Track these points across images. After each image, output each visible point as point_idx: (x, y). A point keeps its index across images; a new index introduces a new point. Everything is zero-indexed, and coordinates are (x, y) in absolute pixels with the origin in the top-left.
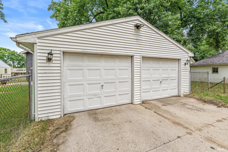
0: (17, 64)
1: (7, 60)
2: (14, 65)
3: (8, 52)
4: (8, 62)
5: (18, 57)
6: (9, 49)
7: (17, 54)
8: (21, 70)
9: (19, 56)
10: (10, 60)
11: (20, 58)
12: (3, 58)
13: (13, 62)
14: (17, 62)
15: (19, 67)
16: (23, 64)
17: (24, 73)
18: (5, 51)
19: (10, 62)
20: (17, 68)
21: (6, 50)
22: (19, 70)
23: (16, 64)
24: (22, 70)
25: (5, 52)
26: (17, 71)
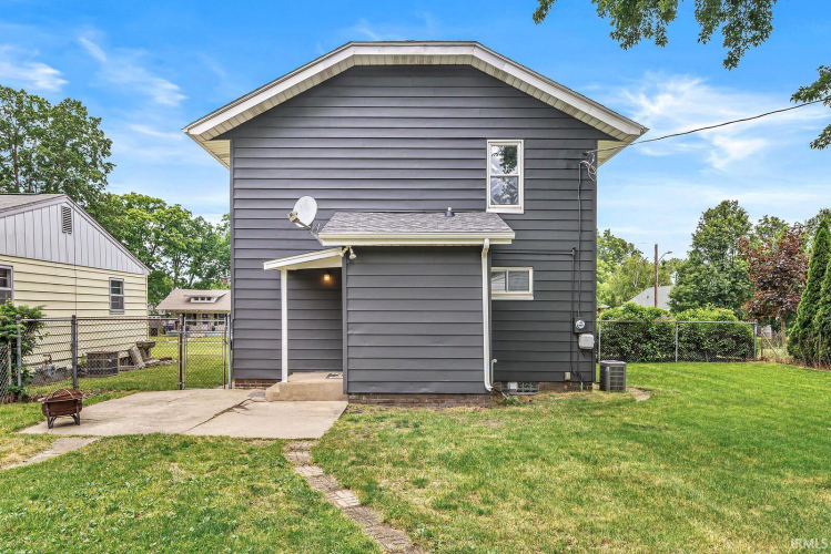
0: (190, 272)
1: (153, 253)
2: (177, 274)
3: (155, 213)
4: (159, 259)
5: (194, 237)
6: (159, 201)
7: (189, 222)
8: (203, 299)
9: (199, 229)
10: (165, 253)
11: (200, 240)
12: (140, 240)
13: (176, 261)
14: (191, 259)
15: (197, 286)
16: (212, 272)
17: (215, 316)
18: (147, 208)
19: (164, 259)
20: (189, 287)
21: (151, 205)
22: (196, 298)
23: (187, 269)
24: (209, 299)
25: (147, 215)
26: (189, 301)
